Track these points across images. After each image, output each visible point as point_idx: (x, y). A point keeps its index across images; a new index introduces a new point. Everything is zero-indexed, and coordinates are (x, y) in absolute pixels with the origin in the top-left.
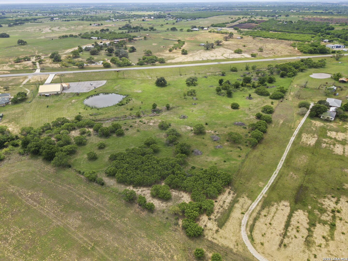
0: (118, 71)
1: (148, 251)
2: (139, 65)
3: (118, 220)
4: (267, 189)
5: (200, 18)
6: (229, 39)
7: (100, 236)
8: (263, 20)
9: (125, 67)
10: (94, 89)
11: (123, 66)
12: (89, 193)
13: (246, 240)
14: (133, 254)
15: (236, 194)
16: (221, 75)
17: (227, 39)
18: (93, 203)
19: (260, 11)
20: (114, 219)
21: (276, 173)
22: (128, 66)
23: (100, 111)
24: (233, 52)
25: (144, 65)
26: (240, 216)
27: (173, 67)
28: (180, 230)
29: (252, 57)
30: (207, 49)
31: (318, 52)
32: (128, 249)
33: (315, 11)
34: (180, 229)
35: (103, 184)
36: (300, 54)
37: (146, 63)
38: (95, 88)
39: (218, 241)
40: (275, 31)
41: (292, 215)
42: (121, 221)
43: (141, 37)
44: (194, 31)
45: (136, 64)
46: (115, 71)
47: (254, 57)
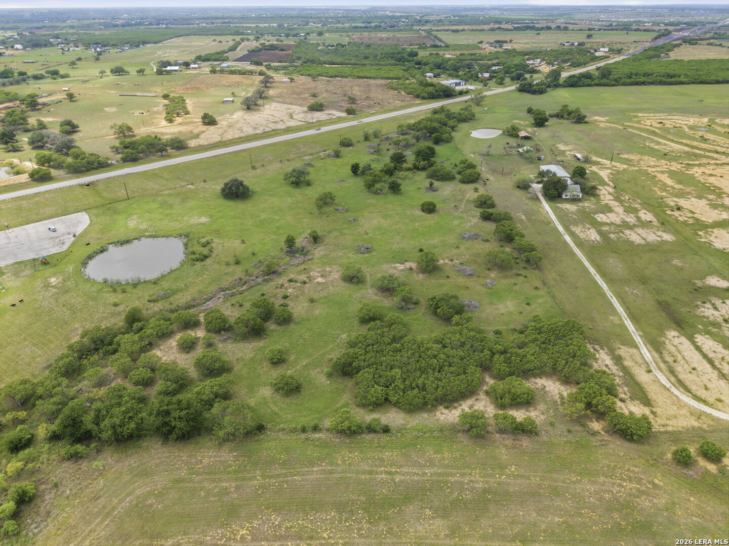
0: (88, 185)
1: (613, 498)
2: (127, 161)
3: (500, 478)
4: (629, 322)
5: (144, 43)
6: (272, 85)
7: (512, 522)
8: (284, 43)
9: (95, 171)
10: (73, 239)
11: (88, 170)
12: (382, 460)
13: (698, 406)
14: (600, 516)
15: (605, 348)
16: (334, 157)
17: (268, 85)
18: (418, 474)
19: (255, 25)
20: (494, 480)
21: (611, 296)
22: (101, 170)
23: (166, 285)
24: (305, 109)
25: (141, 161)
26: (650, 376)
27: (218, 156)
28: (610, 439)
29: (349, 114)
30: (248, 108)
31: (441, 95)
32: (581, 513)
33: (354, 25)
34: (607, 437)
35: (386, 430)
36: (418, 101)
37: (141, 155)
38: (74, 236)
39: (673, 426)
40: (333, 64)
41: (698, 346)
42: (508, 476)
43: (51, 95)
44: (174, 72)
45: (117, 161)
46: (81, 185)
47: (351, 114)
